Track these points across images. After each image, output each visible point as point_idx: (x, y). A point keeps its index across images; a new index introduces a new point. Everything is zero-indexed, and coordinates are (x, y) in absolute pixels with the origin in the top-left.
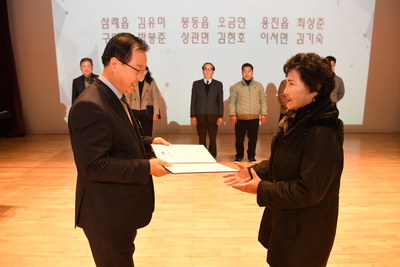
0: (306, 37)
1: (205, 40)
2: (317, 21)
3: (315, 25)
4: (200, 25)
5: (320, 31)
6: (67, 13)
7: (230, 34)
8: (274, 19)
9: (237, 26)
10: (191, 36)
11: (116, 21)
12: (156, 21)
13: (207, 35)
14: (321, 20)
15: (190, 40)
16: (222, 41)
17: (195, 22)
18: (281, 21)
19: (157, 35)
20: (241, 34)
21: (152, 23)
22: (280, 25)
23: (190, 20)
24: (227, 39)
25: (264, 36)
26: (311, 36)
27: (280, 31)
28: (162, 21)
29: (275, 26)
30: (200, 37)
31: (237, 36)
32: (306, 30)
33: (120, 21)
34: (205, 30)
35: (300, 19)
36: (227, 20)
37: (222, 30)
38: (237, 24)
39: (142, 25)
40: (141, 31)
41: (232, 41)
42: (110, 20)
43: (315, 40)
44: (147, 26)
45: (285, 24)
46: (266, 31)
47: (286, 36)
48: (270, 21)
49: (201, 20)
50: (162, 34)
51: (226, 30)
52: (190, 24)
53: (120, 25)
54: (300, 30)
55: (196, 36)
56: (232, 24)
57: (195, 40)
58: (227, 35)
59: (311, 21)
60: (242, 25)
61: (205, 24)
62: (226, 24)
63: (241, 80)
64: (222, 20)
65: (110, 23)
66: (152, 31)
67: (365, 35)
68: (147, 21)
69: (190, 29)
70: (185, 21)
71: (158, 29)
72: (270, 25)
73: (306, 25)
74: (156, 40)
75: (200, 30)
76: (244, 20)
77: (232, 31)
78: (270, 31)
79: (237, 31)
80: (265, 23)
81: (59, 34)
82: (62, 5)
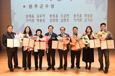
0: (87, 20)
1: (57, 21)
2: (90, 15)
3: (90, 16)
4: (55, 17)
5: (91, 18)
6: (15, 13)
7: (64, 19)
8: (77, 15)
9: (66, 17)
10: (53, 20)
11: (30, 16)
12: (42, 16)
13: (57, 20)
14: (91, 15)
15: (52, 21)
16: (62, 21)
17: (54, 16)
18: (79, 15)
19: (42, 20)
20: (68, 19)
21: (41, 16)
22: (79, 16)
24: (63, 21)
25: (75, 20)
26: (89, 19)
27: (79, 18)
28: (44, 15)
29: (78, 17)
30: (55, 20)
32: (87, 18)
33: (31, 16)
34: (57, 18)
35: (85, 15)
36: (63, 15)
37: (62, 18)
38: (66, 16)
39: (38, 17)
40: (38, 19)
41: (65, 21)
42: (28, 15)
43: (90, 21)
44: (39, 17)
45: (81, 16)
46: (75, 18)
47: (81, 20)
48: (76, 15)
49: (55, 15)
50: (44, 19)
51: (63, 18)
52: (52, 17)
53: (31, 17)
54: (85, 18)
55: (54, 20)
56: (65, 16)
57: (54, 21)
58: (63, 20)
59: (89, 15)
60: (68, 16)
61: (57, 16)
62: (63, 16)
65: (28, 16)
66: (41, 18)
67: (105, 19)
68: (39, 16)
69: (52, 18)
70: (51, 16)
72: (76, 17)
73: (87, 16)
74: (42, 21)
75: (55, 18)
76: (68, 15)
77: (65, 18)
78: (76, 18)
79: (66, 18)
80: (75, 16)
81: (13, 19)
82: (14, 11)
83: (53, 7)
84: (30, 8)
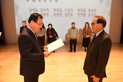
0: (91, 15)
1: (61, 15)
3: (94, 11)
4: (59, 11)
5: (95, 13)
6: (19, 7)
7: (68, 14)
8: (81, 9)
10: (56, 14)
11: (34, 10)
12: (46, 10)
13: (61, 14)
14: (95, 9)
15: (56, 15)
16: (66, 16)
17: (58, 10)
18: (83, 10)
19: (46, 14)
20: (72, 14)
21: (45, 10)
22: (83, 11)
23: (56, 9)
25: (78, 14)
27: (83, 13)
28: (48, 10)
29: (82, 11)
31: (70, 14)
32: (91, 13)
33: (35, 10)
35: (89, 9)
36: (67, 9)
37: (66, 12)
38: (70, 10)
39: (42, 11)
40: (41, 13)
41: (69, 16)
42: (32, 9)
44: (43, 11)
45: (85, 11)
46: (79, 13)
47: (85, 14)
48: (80, 10)
49: (59, 9)
50: (48, 14)
51: (67, 12)
52: (56, 11)
53: (35, 11)
54: (89, 12)
55: (58, 14)
56: (69, 11)
57: (58, 15)
58: (67, 14)
60: (72, 11)
61: (61, 11)
62: (67, 10)
63: (71, 27)
64: (66, 9)
65: (32, 10)
66: (45, 13)
67: (108, 14)
68: (43, 10)
70: (55, 10)
71: (46, 12)
72: (80, 11)
73: (91, 11)
74: (46, 15)
75: (59, 12)
76: (72, 9)
77: (69, 13)
78: (80, 13)
79: (70, 13)
80: (79, 10)
81: (16, 13)
82: (17, 5)
83: (57, 1)
84: (33, 2)
